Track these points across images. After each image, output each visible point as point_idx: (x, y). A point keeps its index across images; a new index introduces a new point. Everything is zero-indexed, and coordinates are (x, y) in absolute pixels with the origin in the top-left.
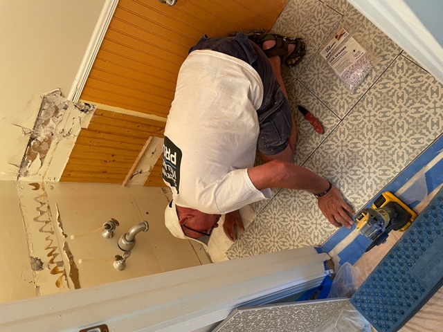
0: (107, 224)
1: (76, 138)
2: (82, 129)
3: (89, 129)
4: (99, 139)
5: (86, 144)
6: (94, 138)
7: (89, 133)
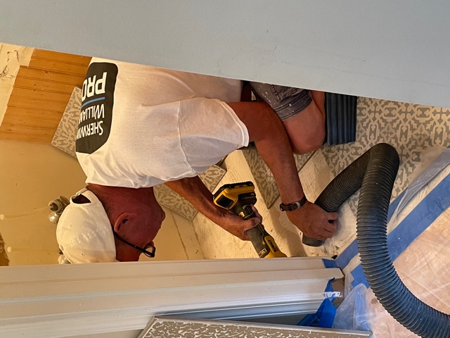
0: (53, 204)
1: (14, 79)
2: (21, 67)
3: (30, 68)
4: (48, 81)
5: (29, 88)
6: (39, 79)
7: (31, 74)
